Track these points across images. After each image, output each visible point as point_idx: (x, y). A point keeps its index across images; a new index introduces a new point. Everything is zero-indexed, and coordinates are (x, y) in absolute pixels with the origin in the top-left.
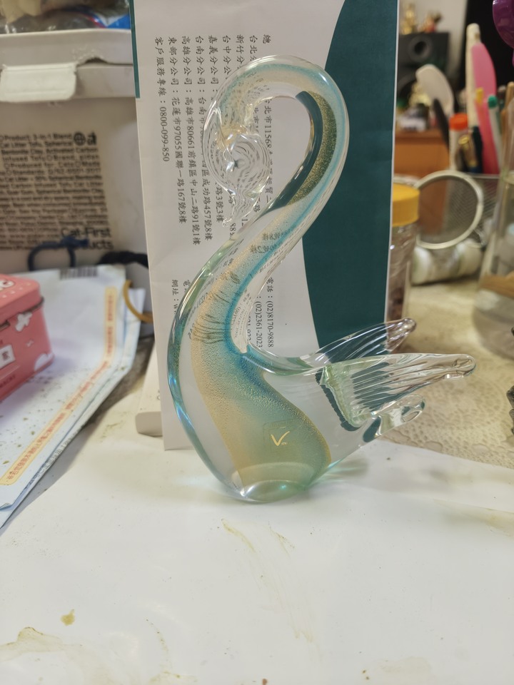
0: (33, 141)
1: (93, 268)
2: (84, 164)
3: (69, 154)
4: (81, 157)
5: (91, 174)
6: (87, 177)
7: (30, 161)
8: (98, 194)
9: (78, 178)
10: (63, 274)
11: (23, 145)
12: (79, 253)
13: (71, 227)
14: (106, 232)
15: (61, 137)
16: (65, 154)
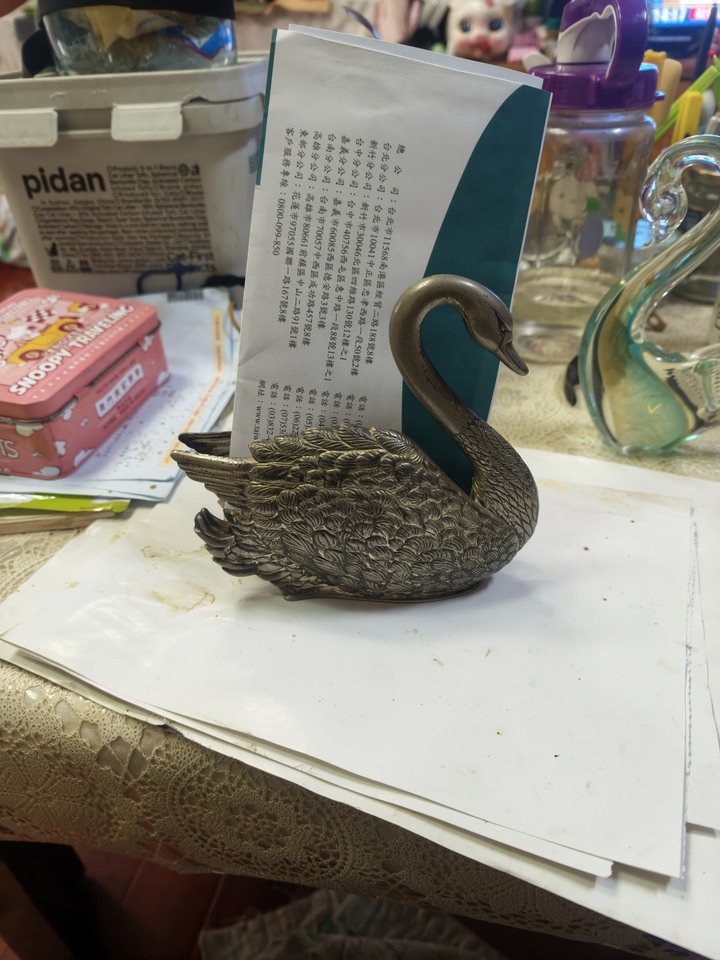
0: (140, 171)
1: (198, 291)
2: (189, 193)
3: (175, 184)
4: (186, 187)
5: (195, 203)
6: (191, 205)
7: (137, 191)
8: (201, 221)
9: (183, 206)
10: (171, 298)
11: (131, 176)
12: (187, 277)
13: (177, 252)
14: (210, 256)
15: (167, 168)
16: (172, 184)
